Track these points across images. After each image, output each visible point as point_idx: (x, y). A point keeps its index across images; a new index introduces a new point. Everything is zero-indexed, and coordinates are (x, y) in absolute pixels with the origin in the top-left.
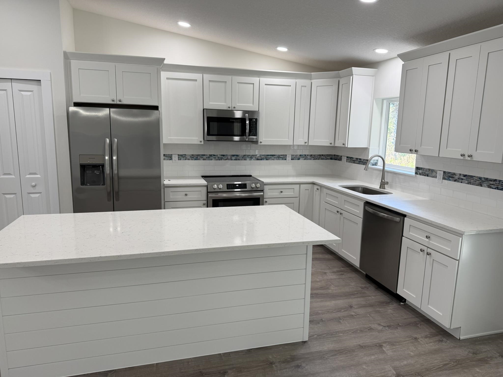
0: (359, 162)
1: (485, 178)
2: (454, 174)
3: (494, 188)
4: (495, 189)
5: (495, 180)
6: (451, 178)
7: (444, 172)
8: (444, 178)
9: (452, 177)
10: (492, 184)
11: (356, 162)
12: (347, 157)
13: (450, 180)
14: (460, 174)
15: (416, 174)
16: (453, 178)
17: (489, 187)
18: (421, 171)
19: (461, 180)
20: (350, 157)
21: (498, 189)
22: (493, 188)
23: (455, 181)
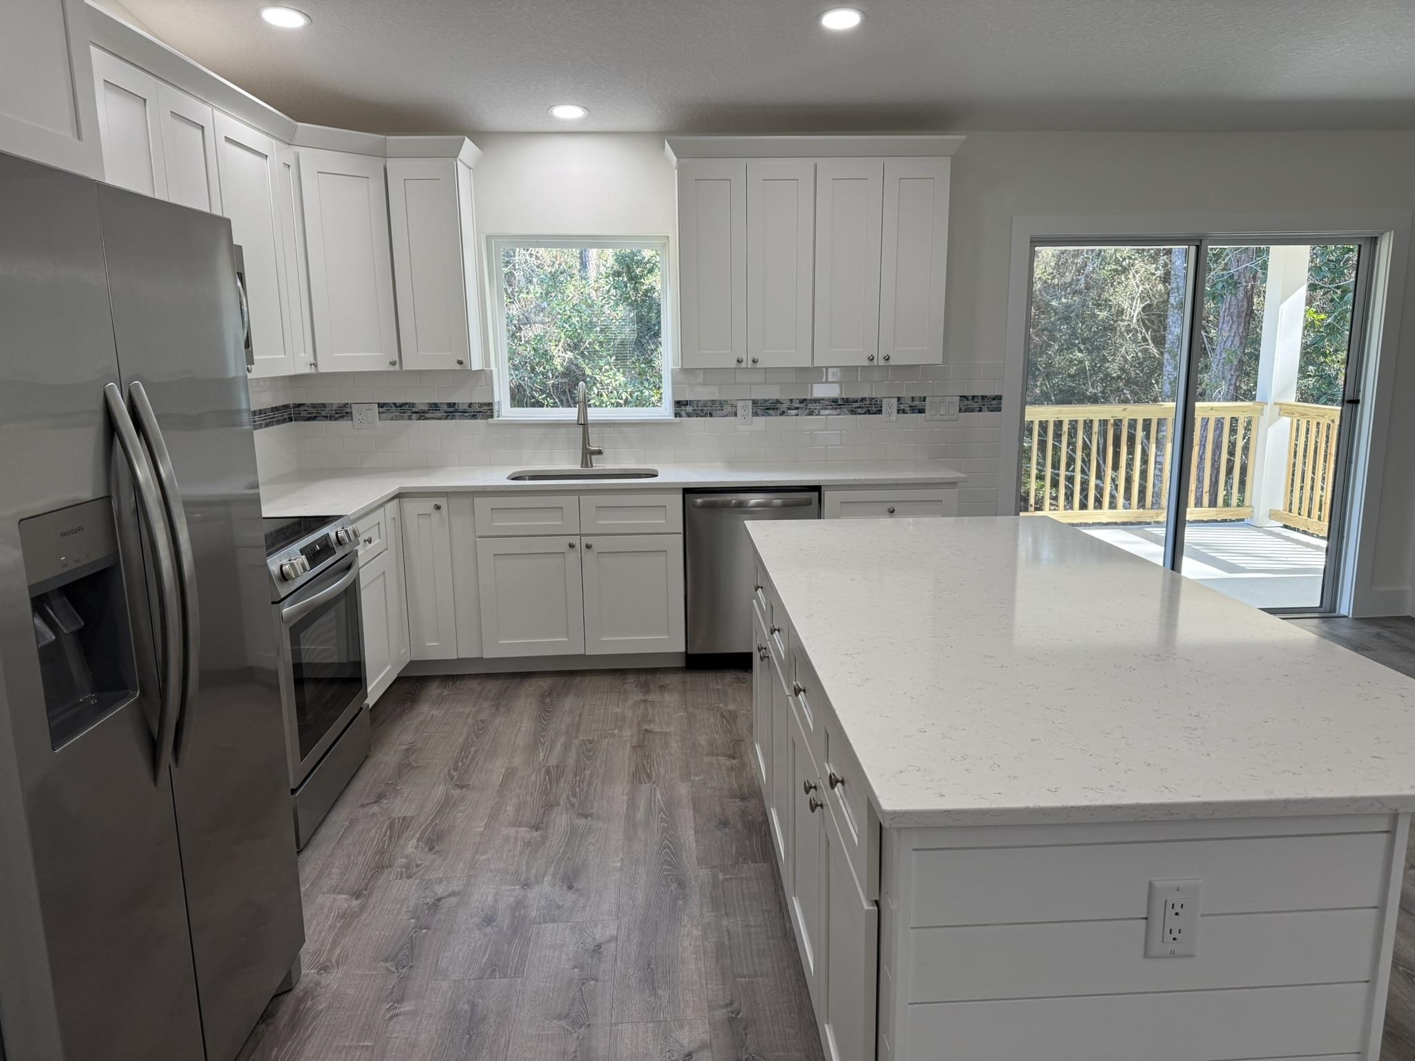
0: (446, 412)
1: (843, 399)
2: (778, 402)
3: (863, 412)
4: (865, 413)
5: (863, 399)
6: (771, 412)
7: (755, 402)
8: (755, 414)
9: (774, 409)
10: (859, 407)
11: (427, 415)
12: (381, 405)
13: (769, 415)
14: (791, 400)
15: (676, 416)
16: (777, 409)
17: (853, 412)
18: (689, 409)
19: (794, 412)
20: (394, 404)
21: (870, 414)
22: (860, 414)
23: (783, 413)
